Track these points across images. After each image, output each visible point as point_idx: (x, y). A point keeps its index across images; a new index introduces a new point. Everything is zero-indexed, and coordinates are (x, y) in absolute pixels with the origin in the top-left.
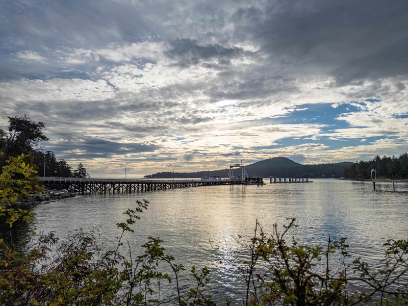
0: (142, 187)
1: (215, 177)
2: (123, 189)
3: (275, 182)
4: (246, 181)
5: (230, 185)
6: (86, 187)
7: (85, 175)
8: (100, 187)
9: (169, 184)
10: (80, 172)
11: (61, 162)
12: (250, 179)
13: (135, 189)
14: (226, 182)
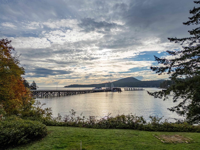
2: (56, 94)
3: (127, 90)
7: (36, 87)
9: (77, 92)
10: (33, 85)
12: (115, 89)
14: (104, 90)
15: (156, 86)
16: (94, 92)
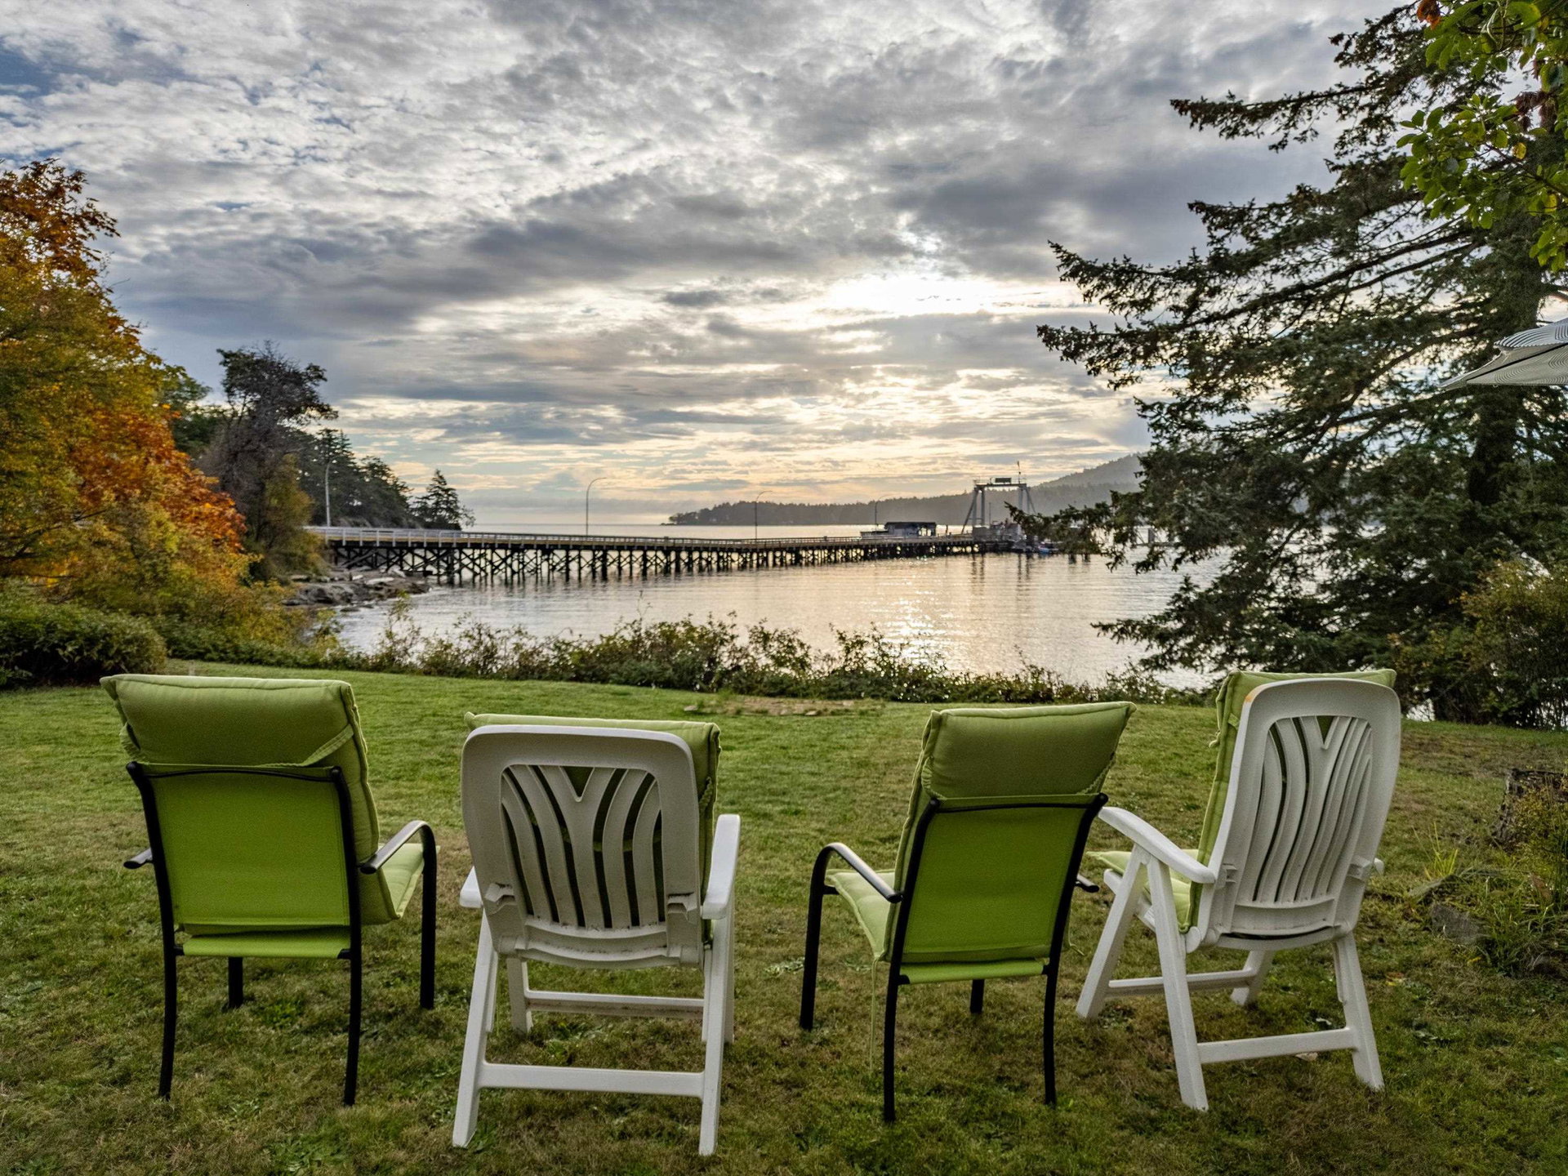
0: (645, 559)
2: (580, 568)
6: (460, 560)
7: (457, 515)
8: (504, 560)
9: (739, 551)
10: (437, 503)
11: (371, 467)
13: (620, 568)
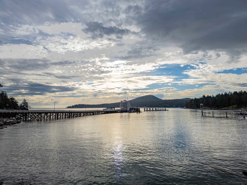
0: (65, 115)
1: (112, 108)
2: (53, 117)
3: (147, 111)
4: (130, 110)
5: (121, 112)
6: (28, 116)
7: (28, 107)
8: (37, 116)
9: (83, 113)
10: (24, 105)
11: (11, 98)
12: (132, 109)
13: (61, 116)
14: (118, 111)
15: (179, 106)
16: (106, 113)
